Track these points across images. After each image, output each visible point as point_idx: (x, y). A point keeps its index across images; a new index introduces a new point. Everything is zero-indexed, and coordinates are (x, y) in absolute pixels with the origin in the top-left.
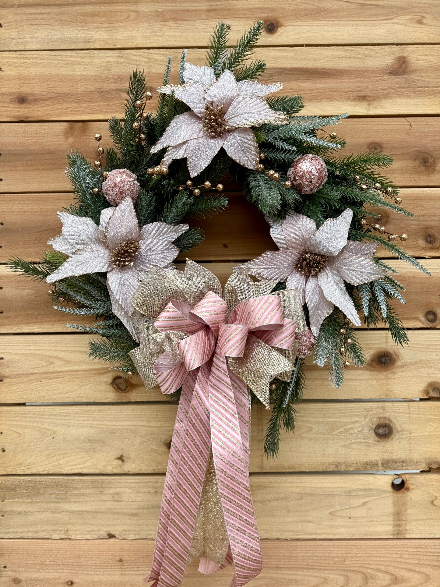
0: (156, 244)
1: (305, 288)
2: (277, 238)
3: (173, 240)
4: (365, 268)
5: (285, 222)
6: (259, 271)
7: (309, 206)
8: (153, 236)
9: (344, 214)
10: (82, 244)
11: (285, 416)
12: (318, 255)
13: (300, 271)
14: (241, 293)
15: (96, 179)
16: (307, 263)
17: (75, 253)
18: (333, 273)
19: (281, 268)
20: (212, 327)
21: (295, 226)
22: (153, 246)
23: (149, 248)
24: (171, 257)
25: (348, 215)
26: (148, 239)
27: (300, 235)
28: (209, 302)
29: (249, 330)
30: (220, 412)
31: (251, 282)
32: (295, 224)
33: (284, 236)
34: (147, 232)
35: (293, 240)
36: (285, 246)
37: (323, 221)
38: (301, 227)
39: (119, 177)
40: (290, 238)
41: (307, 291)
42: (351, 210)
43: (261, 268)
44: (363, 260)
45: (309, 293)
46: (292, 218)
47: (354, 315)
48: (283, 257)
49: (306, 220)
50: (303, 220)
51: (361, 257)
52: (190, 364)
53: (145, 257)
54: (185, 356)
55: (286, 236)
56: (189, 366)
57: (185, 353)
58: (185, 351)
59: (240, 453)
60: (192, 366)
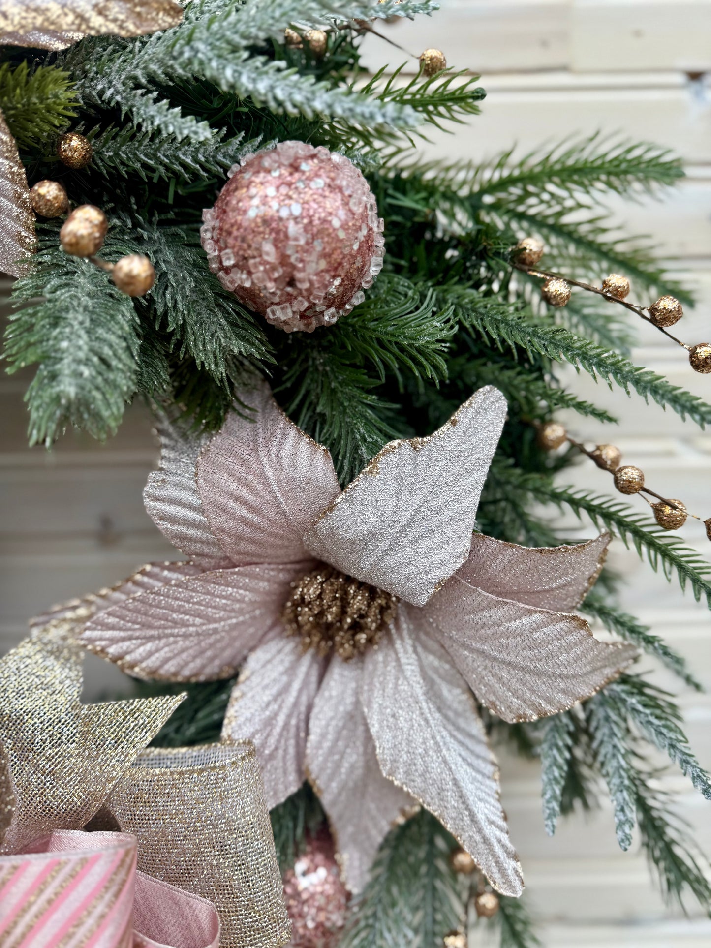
1: (310, 708)
4: (551, 655)
7: (325, 374)
9: (465, 414)
12: (359, 586)
19: (206, 634)
21: (249, 467)
25: (483, 417)
27: (269, 511)
32: (250, 459)
33: (202, 510)
35: (244, 529)
36: (213, 550)
37: (375, 448)
38: (270, 473)
40: (227, 522)
41: (316, 727)
42: (498, 393)
43: (123, 639)
44: (539, 626)
45: (323, 736)
46: (248, 425)
47: (497, 848)
48: (208, 593)
49: (295, 446)
50: (281, 445)
51: (530, 612)
55: (212, 513)
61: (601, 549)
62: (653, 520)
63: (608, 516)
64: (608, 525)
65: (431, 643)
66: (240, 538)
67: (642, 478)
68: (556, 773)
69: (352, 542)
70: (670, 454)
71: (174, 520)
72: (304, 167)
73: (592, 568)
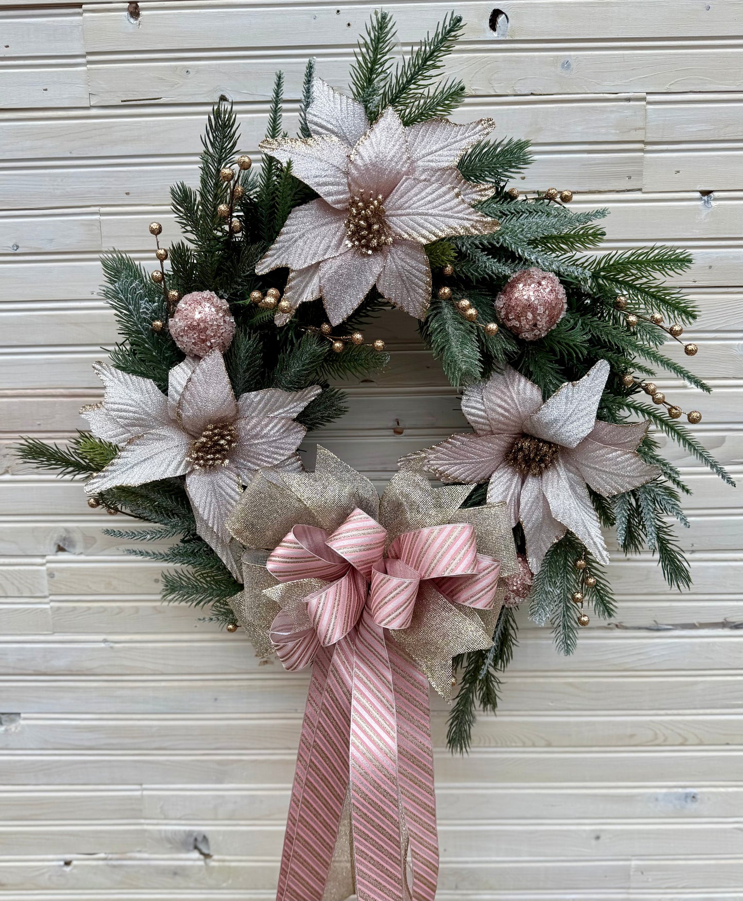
0: (266, 425)
1: (519, 495)
3: (295, 415)
4: (624, 467)
5: (489, 383)
6: (442, 468)
7: (533, 354)
8: (259, 414)
9: (593, 372)
10: (140, 426)
11: (481, 689)
12: (545, 442)
13: (513, 467)
14: (411, 507)
15: (156, 304)
16: (525, 456)
17: (130, 442)
18: (568, 470)
19: (478, 463)
21: (504, 393)
22: (262, 429)
23: (254, 432)
24: (293, 444)
25: (600, 373)
26: (252, 418)
27: (513, 411)
28: (357, 528)
31: (428, 487)
32: (505, 390)
33: (485, 411)
34: (250, 406)
35: (502, 419)
36: (487, 428)
37: (557, 388)
38: (515, 396)
39: (197, 313)
40: (495, 416)
41: (523, 502)
42: (606, 362)
43: (446, 464)
44: (620, 456)
45: (526, 504)
46: (501, 377)
47: (599, 546)
48: (483, 445)
49: (525, 385)
50: (519, 385)
51: (616, 451)
52: (326, 637)
53: (248, 448)
54: (318, 624)
55: (489, 412)
56: (325, 639)
57: (317, 619)
58: (318, 616)
59: (393, 769)
60: (330, 639)
61: (646, 427)
62: (668, 415)
63: (649, 414)
64: (650, 417)
65: (571, 468)
66: (500, 422)
67: (664, 397)
68: (624, 519)
69: (547, 423)
70: (685, 387)
71: (473, 415)
72: (543, 283)
73: (641, 435)
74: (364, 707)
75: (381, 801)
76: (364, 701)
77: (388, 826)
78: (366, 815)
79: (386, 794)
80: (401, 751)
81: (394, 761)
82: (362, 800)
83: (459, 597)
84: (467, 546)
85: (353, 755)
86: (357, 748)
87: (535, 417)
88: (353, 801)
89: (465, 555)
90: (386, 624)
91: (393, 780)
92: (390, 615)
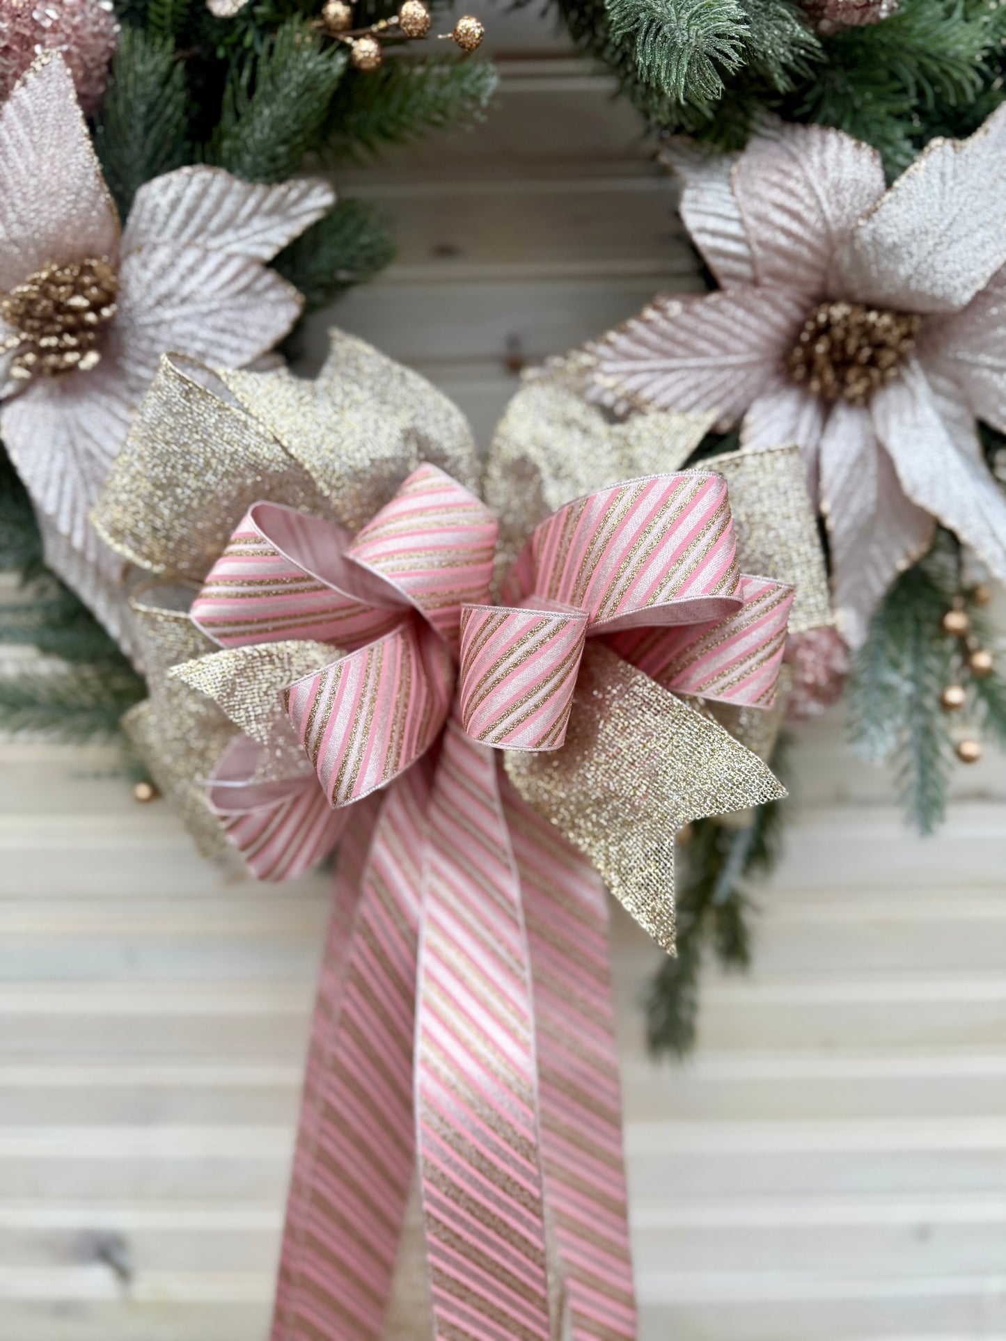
0: (192, 270)
2: (714, 234)
3: (268, 253)
5: (744, 160)
6: (632, 384)
8: (176, 236)
12: (881, 309)
13: (804, 383)
14: (557, 474)
16: (833, 347)
18: (936, 390)
19: (721, 368)
20: (436, 618)
21: (787, 174)
22: (183, 278)
23: (162, 287)
24: (264, 329)
26: (155, 247)
27: (811, 217)
28: (422, 511)
29: (587, 631)
30: (461, 950)
31: (598, 425)
33: (741, 221)
34: (152, 219)
35: (783, 241)
36: (744, 269)
37: (911, 155)
38: (814, 177)
40: (767, 234)
43: (642, 371)
48: (733, 318)
50: (823, 152)
52: (339, 781)
53: (151, 332)
54: (317, 747)
55: (750, 221)
56: (337, 788)
57: (314, 736)
58: (316, 727)
59: (524, 1122)
60: (350, 787)
65: (941, 381)
66: (778, 251)
69: (894, 245)
71: (712, 233)
74: (451, 968)
75: (499, 1202)
76: (450, 954)
77: (517, 1263)
78: (458, 1237)
79: (507, 1184)
80: (547, 1076)
81: (530, 1105)
82: (450, 1203)
83: (688, 678)
84: (714, 528)
85: (424, 1091)
86: (434, 1073)
87: (865, 232)
88: (427, 1206)
89: (708, 554)
90: (499, 739)
91: (529, 1151)
92: (509, 713)
